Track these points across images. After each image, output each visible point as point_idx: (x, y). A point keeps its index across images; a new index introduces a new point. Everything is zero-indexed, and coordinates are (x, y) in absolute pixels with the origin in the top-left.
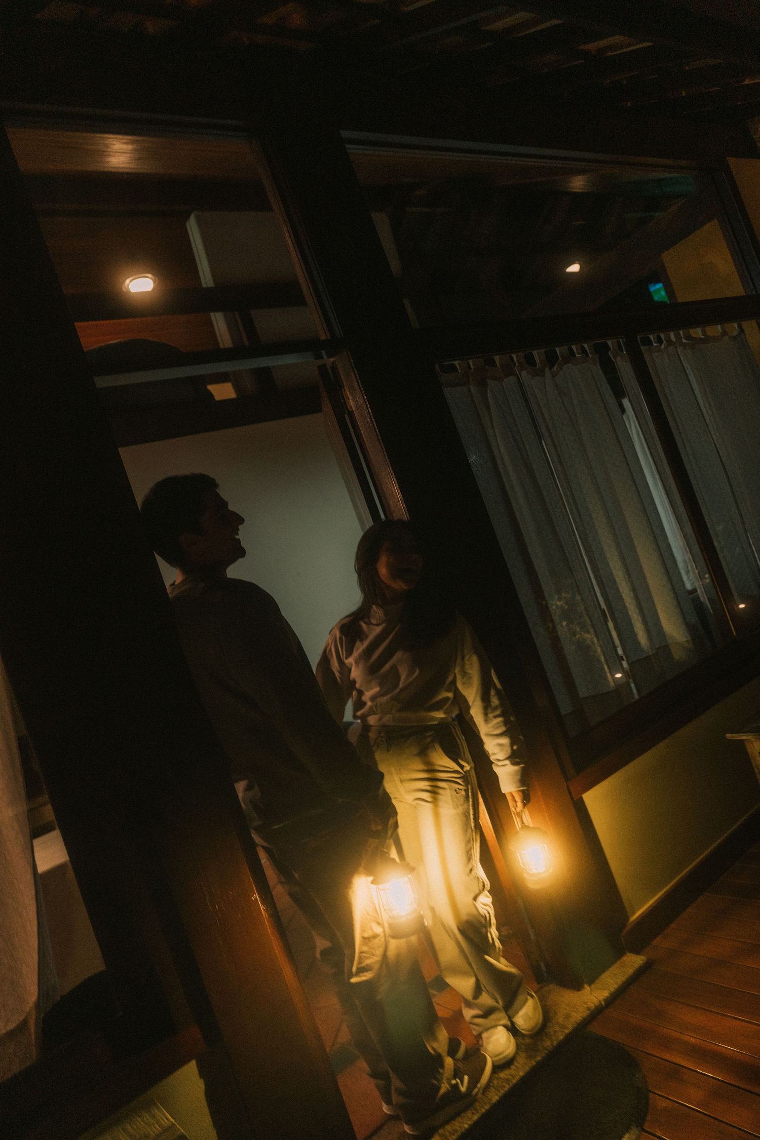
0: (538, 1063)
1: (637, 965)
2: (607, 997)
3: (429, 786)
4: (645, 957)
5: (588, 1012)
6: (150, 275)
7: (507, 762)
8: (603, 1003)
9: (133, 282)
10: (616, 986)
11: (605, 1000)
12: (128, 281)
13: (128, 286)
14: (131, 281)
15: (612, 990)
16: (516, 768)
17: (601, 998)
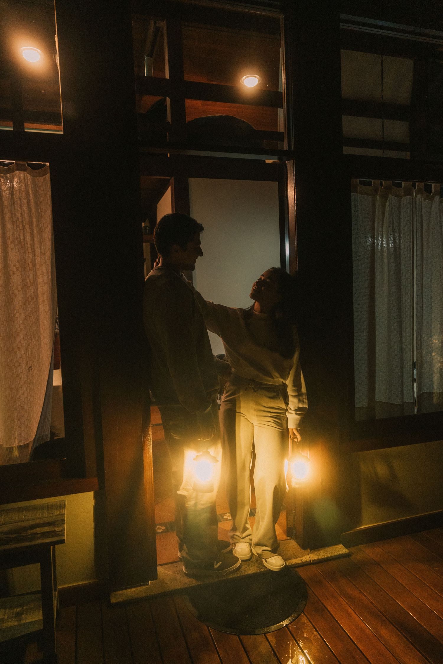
0: (261, 572)
1: (341, 553)
2: (315, 560)
3: (258, 424)
4: (348, 551)
5: (300, 562)
6: (257, 76)
7: (294, 412)
8: (311, 561)
9: (247, 78)
10: (323, 557)
11: (313, 561)
12: (244, 77)
13: (244, 80)
14: (246, 78)
15: (320, 558)
16: (298, 417)
17: (311, 559)
